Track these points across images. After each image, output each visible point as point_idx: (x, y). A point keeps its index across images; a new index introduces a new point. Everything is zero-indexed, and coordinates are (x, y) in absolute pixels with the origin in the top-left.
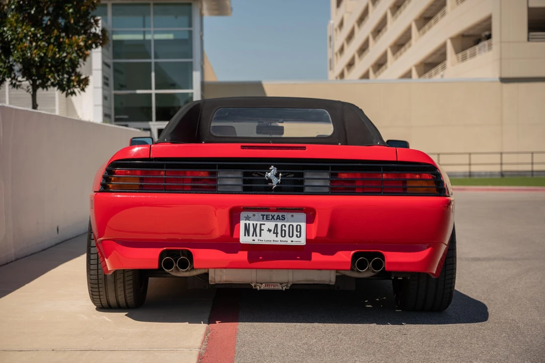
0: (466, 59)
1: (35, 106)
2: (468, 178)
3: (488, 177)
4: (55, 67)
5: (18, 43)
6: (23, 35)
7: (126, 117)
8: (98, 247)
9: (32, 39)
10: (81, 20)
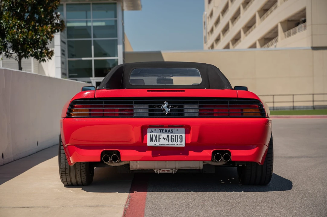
0: (290, 35)
1: (20, 68)
2: (292, 110)
3: (305, 110)
4: (33, 44)
5: (10, 30)
6: (13, 25)
7: (76, 75)
8: (65, 150)
9: (18, 28)
10: (48, 15)
